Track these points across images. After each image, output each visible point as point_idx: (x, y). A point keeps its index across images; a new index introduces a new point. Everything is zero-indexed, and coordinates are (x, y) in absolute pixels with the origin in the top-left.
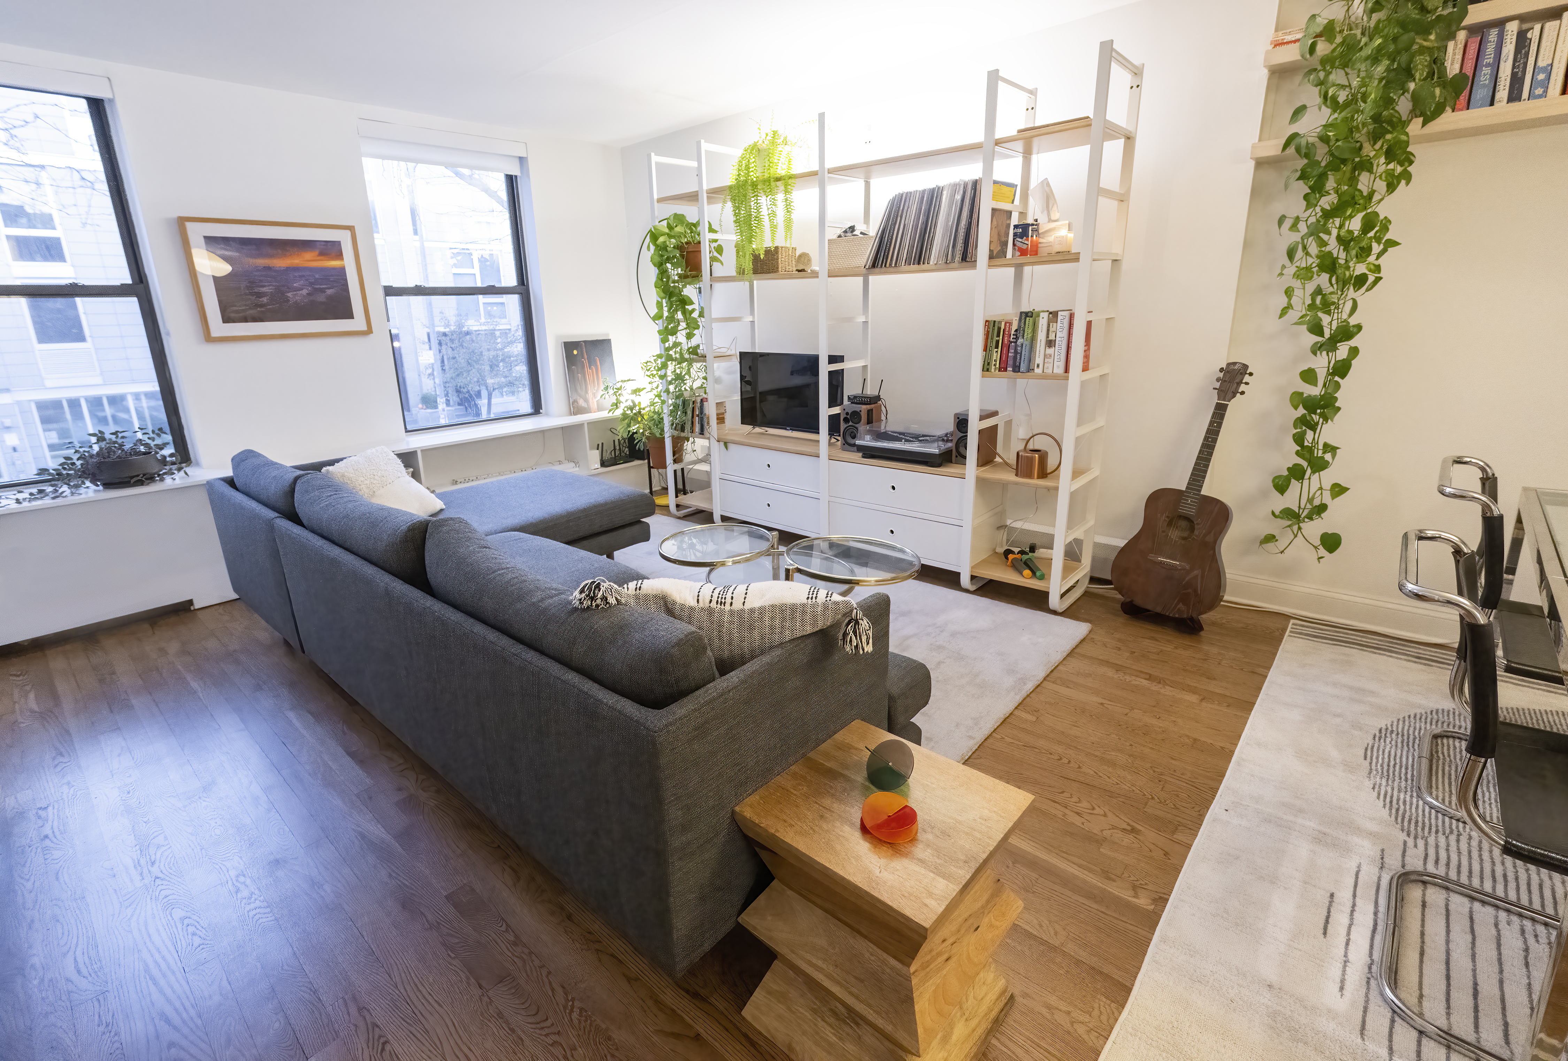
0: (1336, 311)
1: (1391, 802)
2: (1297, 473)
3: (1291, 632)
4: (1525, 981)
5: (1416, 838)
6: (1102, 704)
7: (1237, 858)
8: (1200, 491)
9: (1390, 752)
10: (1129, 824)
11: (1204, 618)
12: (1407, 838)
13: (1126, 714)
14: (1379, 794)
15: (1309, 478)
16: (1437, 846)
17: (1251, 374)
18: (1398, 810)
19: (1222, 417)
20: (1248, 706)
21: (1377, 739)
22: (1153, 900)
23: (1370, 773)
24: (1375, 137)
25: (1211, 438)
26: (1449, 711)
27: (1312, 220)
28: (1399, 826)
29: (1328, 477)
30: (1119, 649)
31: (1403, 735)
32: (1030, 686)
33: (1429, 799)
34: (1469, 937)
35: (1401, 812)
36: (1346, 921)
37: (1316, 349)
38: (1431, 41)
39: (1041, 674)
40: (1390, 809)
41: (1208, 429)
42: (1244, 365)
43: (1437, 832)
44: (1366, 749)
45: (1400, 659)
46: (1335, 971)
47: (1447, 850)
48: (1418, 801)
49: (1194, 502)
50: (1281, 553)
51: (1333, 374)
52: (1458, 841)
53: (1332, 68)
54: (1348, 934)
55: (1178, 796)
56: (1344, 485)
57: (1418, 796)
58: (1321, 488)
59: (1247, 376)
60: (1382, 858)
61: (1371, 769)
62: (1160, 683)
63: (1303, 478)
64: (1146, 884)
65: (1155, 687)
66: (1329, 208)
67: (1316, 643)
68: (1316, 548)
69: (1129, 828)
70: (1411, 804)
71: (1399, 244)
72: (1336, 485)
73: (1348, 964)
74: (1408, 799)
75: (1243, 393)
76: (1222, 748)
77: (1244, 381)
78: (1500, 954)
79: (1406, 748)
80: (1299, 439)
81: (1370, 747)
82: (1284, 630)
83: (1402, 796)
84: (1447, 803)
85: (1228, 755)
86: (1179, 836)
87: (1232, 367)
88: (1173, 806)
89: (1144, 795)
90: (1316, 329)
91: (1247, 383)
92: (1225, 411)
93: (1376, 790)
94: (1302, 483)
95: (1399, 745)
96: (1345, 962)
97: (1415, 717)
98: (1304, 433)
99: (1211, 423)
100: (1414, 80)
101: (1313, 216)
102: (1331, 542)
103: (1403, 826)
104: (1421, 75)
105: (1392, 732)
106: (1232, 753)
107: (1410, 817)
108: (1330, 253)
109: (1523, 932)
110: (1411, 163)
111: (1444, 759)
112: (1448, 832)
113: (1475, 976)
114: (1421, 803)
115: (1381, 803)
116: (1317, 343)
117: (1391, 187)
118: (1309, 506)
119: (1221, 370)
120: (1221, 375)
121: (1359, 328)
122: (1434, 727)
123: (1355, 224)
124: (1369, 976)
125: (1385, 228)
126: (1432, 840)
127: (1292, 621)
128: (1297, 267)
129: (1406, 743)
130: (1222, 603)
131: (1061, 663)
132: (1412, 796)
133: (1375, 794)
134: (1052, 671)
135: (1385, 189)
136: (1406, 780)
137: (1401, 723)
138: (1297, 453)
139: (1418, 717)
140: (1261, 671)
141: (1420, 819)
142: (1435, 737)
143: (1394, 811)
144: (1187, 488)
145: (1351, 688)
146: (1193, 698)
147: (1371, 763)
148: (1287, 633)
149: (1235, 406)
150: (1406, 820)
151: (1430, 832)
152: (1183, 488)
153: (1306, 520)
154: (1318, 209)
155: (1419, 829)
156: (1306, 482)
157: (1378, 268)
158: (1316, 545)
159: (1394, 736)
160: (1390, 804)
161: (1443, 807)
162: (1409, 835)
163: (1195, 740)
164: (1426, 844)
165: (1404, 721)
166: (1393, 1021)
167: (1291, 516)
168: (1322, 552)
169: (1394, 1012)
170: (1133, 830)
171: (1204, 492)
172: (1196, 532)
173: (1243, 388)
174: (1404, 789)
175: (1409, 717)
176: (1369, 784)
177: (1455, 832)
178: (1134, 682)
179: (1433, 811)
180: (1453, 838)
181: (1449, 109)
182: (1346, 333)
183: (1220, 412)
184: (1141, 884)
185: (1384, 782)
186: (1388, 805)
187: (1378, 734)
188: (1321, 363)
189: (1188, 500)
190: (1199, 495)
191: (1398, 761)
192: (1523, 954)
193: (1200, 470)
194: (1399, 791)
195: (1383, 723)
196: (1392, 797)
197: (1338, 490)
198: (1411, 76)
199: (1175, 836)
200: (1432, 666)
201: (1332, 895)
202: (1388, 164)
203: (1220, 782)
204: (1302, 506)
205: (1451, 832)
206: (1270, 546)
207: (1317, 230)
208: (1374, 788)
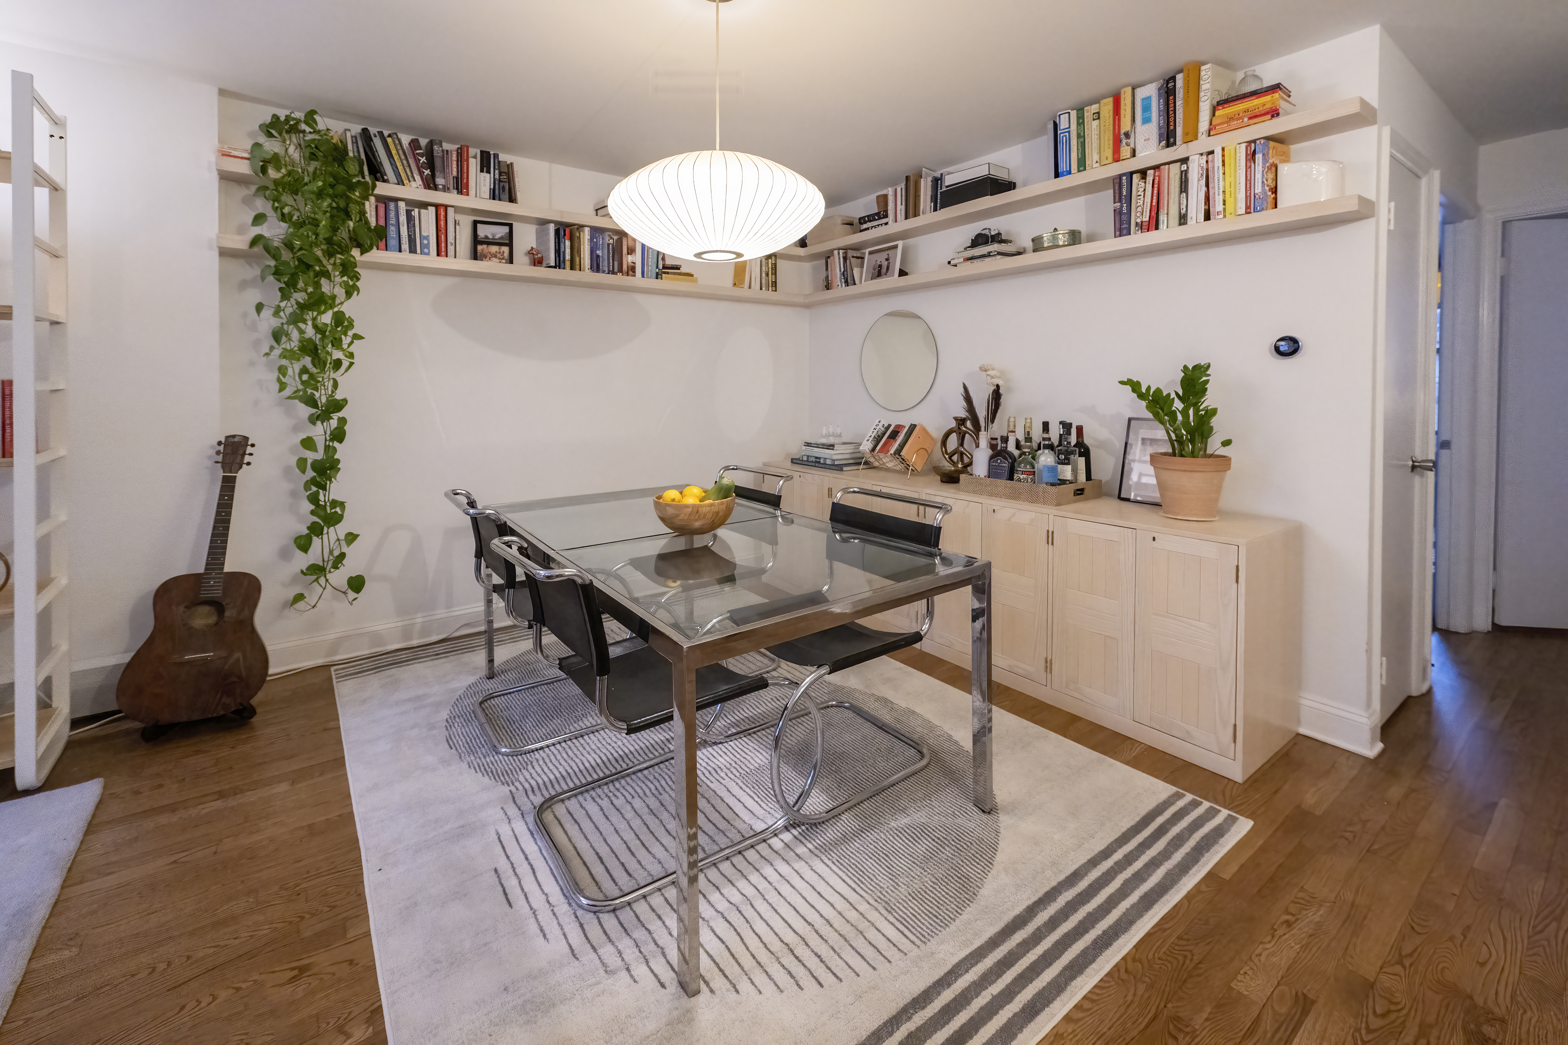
0: (323, 388)
1: (485, 769)
2: (316, 530)
3: (337, 678)
4: (612, 829)
5: (513, 784)
6: (175, 862)
7: (416, 904)
8: (223, 569)
9: (462, 733)
10: (293, 969)
11: (254, 701)
12: (509, 788)
13: (215, 853)
14: (475, 768)
15: (328, 533)
16: (527, 780)
17: (253, 445)
18: (492, 772)
19: (232, 489)
20: (339, 762)
21: (449, 728)
22: (366, 1022)
23: (460, 757)
24: (330, 254)
25: (223, 512)
26: (476, 683)
27: (289, 310)
28: (500, 783)
29: (341, 529)
30: (161, 786)
31: (462, 716)
32: (41, 913)
33: (503, 750)
34: (577, 826)
35: (494, 772)
36: (514, 882)
37: (313, 420)
38: (355, 195)
39: (53, 884)
40: (488, 775)
41: (218, 504)
42: (244, 437)
43: (520, 771)
44: (447, 740)
45: (426, 661)
46: (534, 928)
47: (532, 778)
48: (498, 757)
49: (219, 582)
50: (313, 607)
51: (332, 440)
52: (533, 767)
53: (284, 191)
54: (522, 889)
55: (326, 895)
56: (355, 533)
57: (496, 753)
58: (338, 540)
59: (249, 447)
60: (506, 814)
61: (460, 754)
62: (235, 794)
63: (322, 534)
64: (350, 1013)
65: (231, 802)
66: (302, 302)
67: (363, 678)
68: (345, 593)
69: (296, 972)
70: (496, 761)
71: (363, 338)
72: (350, 534)
73: (537, 913)
74: (492, 759)
75: (249, 464)
76: (340, 816)
77: (247, 452)
78: (594, 823)
79: (469, 724)
80: (314, 499)
81: (448, 737)
82: (330, 679)
83: (488, 760)
84: (513, 746)
85: (349, 818)
86: (351, 934)
87: (232, 440)
88: (328, 909)
89: (291, 922)
90: (311, 402)
91: (251, 454)
92: (235, 483)
93: (472, 766)
94: (322, 538)
95: (465, 724)
96: (534, 913)
97: (461, 698)
98: (317, 493)
99: (221, 497)
100: (352, 220)
101: (289, 307)
102: (357, 584)
103: (501, 781)
104: (356, 218)
105: (454, 717)
106: (351, 814)
107: (501, 771)
108: (310, 339)
109: (593, 799)
110: (358, 279)
111: (494, 717)
112: (525, 766)
113: (594, 850)
114: (500, 756)
115: (480, 774)
116: (313, 414)
117: (349, 294)
118: (331, 558)
119: (220, 443)
120: (222, 448)
121: (345, 401)
122: (475, 699)
123: (327, 318)
124: (551, 908)
125: (351, 325)
126: (522, 779)
127: (333, 669)
128: (283, 348)
129: (468, 721)
130: (268, 678)
131: (79, 851)
132: (493, 756)
133: (473, 770)
134: (70, 869)
135: (344, 295)
136: (483, 747)
137: (455, 707)
138: (313, 513)
139: (462, 696)
140: (332, 724)
141: (507, 768)
142: (481, 703)
143: (490, 775)
144: (206, 569)
145: (409, 700)
146: (283, 787)
147: (456, 749)
148: (334, 681)
149: (243, 476)
150: (501, 775)
151: (517, 773)
152: (201, 569)
153: (332, 570)
154: (293, 301)
155: (511, 776)
156: (325, 537)
157: (351, 355)
158: (344, 590)
159: (457, 719)
160: (486, 771)
161: (512, 750)
162: (508, 785)
163: (310, 826)
164: (521, 783)
165: (456, 705)
166: (598, 918)
167: (317, 571)
168: (352, 595)
169: (595, 912)
170: (302, 970)
171: (227, 569)
172: (227, 614)
173: (247, 459)
174: (486, 755)
175: (457, 699)
176: (465, 765)
177: (529, 763)
178: (204, 812)
179: (510, 757)
180: (530, 767)
181: (375, 247)
182: (337, 406)
183: (228, 486)
184: (345, 1019)
185: (473, 758)
186: (485, 773)
187: (448, 725)
188: (319, 432)
189: (209, 582)
190: (222, 573)
191: (471, 736)
192: (601, 813)
193: (216, 548)
194: (485, 758)
195: (444, 714)
196: (483, 765)
197: (351, 538)
198: (348, 216)
199: (349, 936)
200: (448, 657)
201: (496, 870)
202: (342, 277)
203: (358, 849)
204: (326, 559)
205: (527, 765)
206: (301, 605)
207: (296, 319)
208: (470, 767)
